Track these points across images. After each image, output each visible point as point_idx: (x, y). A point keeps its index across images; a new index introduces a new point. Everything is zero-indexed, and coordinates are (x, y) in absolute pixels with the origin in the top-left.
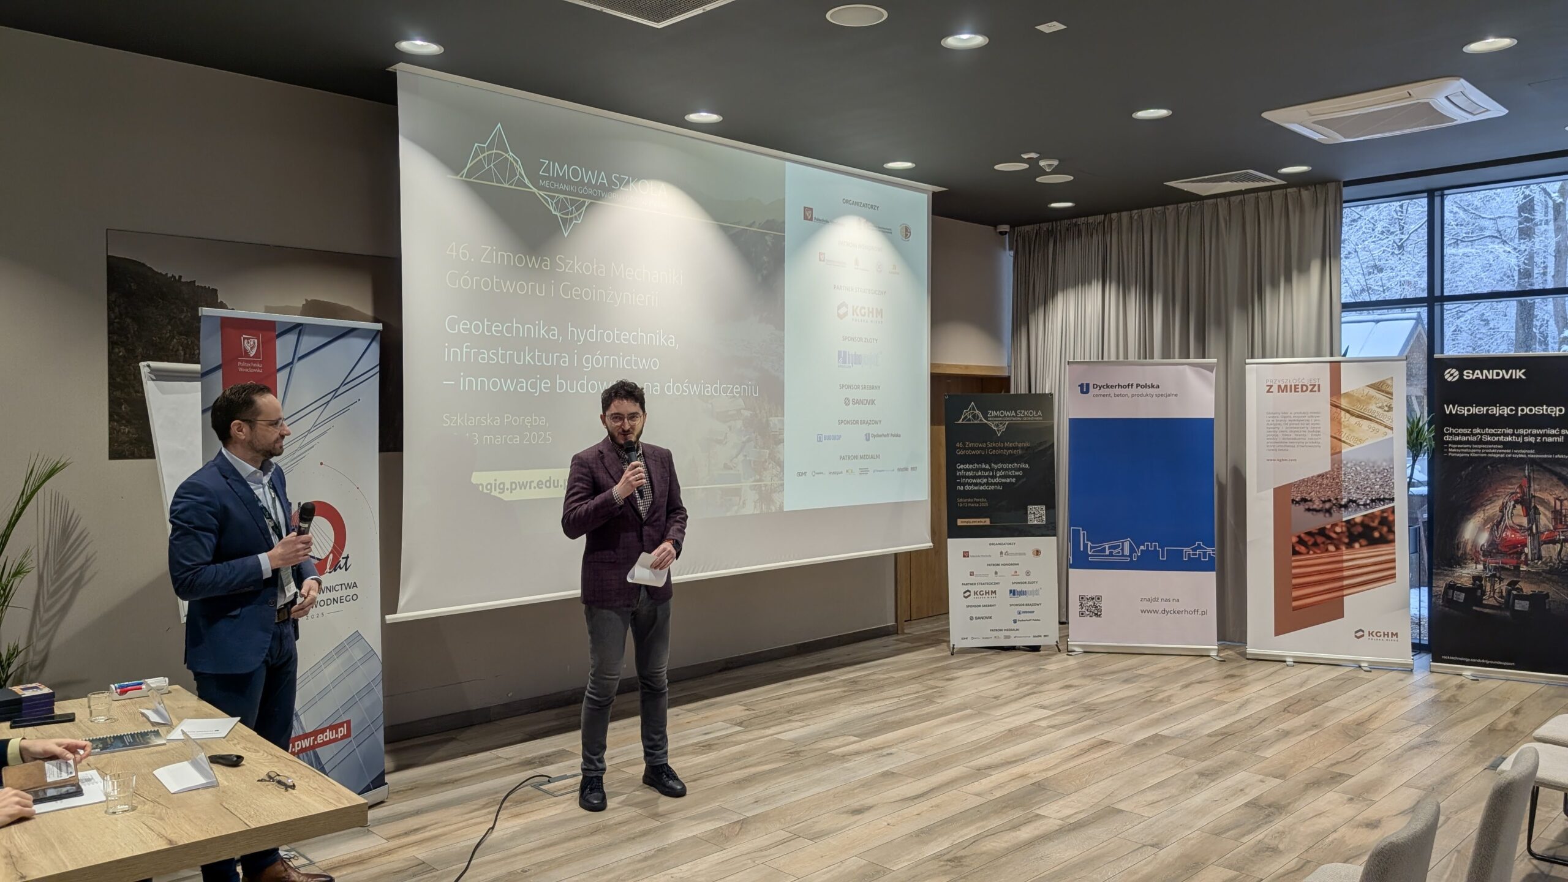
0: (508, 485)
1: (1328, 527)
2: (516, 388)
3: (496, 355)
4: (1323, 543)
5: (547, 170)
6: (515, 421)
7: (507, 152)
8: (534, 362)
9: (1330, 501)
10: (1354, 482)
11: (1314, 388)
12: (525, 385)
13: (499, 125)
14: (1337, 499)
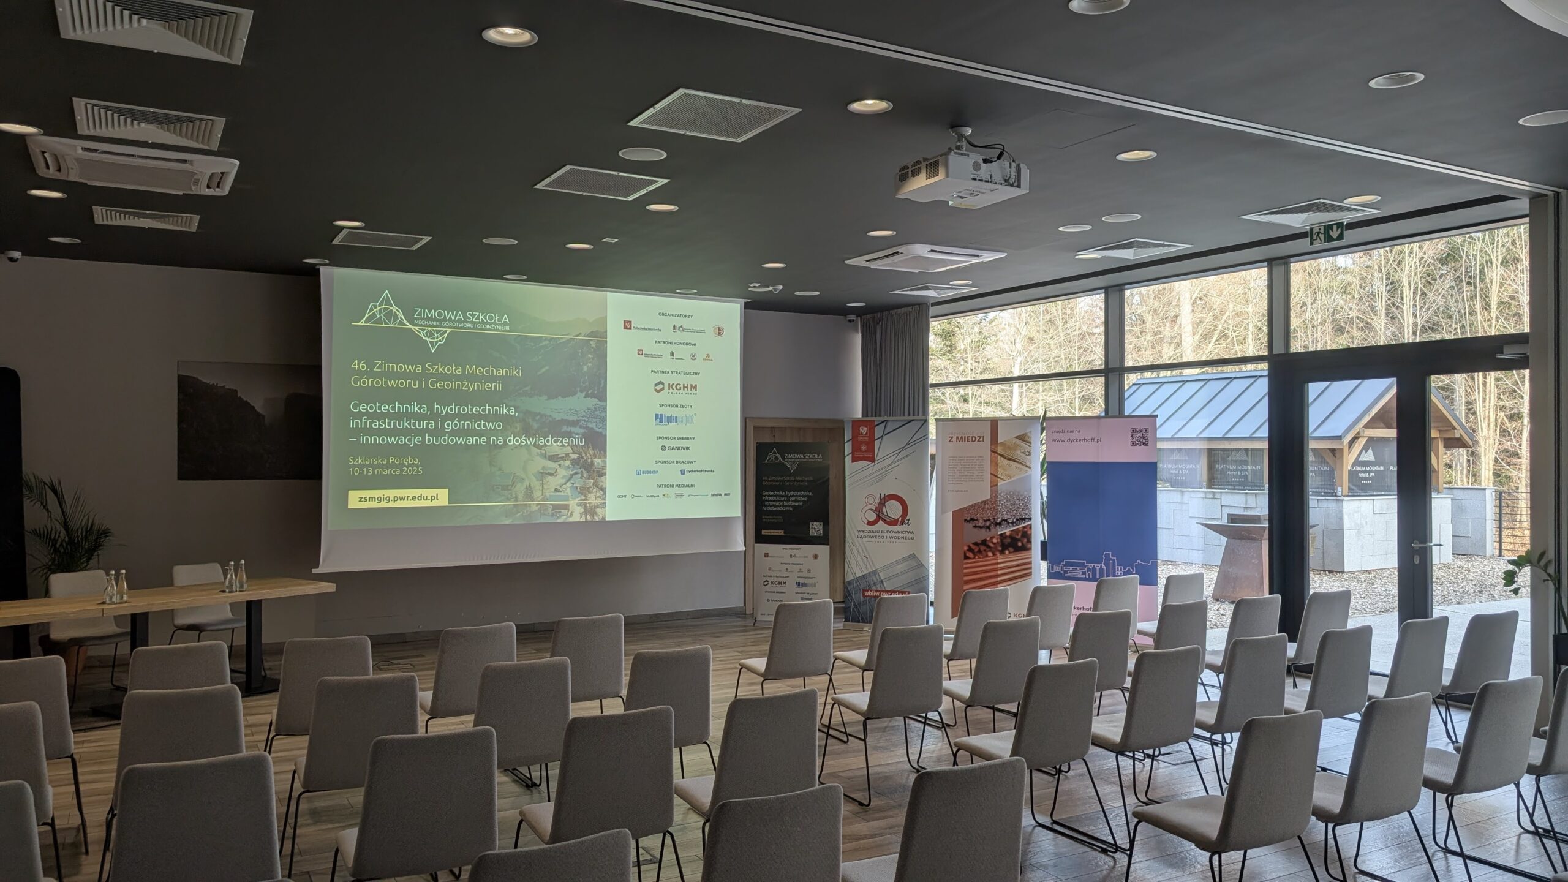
0: (392, 498)
1: (988, 539)
2: (397, 442)
3: (385, 423)
4: (985, 550)
5: (420, 314)
6: (397, 461)
7: (392, 306)
8: (410, 426)
9: (989, 520)
10: (1006, 506)
11: (980, 439)
12: (403, 440)
13: (387, 291)
14: (994, 519)
